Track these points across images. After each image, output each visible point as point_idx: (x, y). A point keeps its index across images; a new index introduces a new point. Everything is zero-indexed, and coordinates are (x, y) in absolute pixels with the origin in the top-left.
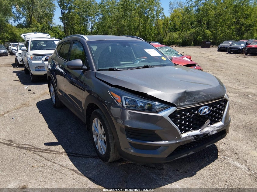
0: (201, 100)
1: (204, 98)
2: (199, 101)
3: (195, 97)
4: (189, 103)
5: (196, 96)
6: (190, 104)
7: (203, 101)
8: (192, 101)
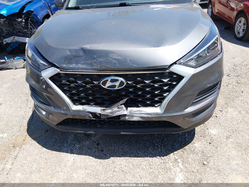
0: (108, 66)
1: (115, 63)
2: (105, 67)
3: (97, 60)
4: (85, 67)
5: (101, 58)
6: (88, 69)
7: (112, 68)
8: (91, 64)
